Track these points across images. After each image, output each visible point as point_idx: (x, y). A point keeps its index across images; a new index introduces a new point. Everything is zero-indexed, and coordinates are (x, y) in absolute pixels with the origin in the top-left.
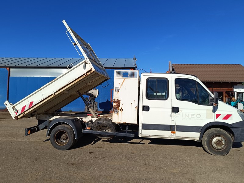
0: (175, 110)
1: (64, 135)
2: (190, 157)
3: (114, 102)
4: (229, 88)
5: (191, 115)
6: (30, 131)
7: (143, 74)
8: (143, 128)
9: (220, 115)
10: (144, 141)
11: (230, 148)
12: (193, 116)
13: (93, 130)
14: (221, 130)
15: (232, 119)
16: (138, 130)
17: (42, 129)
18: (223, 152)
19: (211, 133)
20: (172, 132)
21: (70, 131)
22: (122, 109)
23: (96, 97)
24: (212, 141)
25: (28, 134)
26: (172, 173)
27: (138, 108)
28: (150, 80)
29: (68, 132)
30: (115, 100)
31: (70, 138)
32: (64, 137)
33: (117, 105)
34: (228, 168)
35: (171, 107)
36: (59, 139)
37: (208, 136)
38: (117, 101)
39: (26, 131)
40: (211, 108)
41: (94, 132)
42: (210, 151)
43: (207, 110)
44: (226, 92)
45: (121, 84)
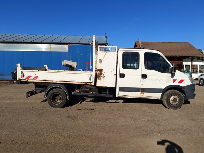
0: (144, 76)
1: (58, 97)
2: (154, 111)
3: (98, 71)
4: (179, 62)
5: (156, 81)
6: (30, 94)
7: (120, 49)
8: (120, 91)
9: (176, 80)
10: (118, 101)
11: (182, 104)
12: (157, 81)
13: (81, 92)
14: (176, 91)
15: (185, 83)
16: (116, 92)
17: (38, 93)
18: (177, 107)
19: (170, 93)
20: (141, 93)
21: (63, 94)
22: (104, 76)
23: (75, 68)
24: (170, 99)
25: (29, 96)
26: (143, 120)
27: (116, 75)
28: (126, 54)
29: (62, 94)
30: (98, 69)
31: (64, 99)
32: (58, 99)
33: (100, 73)
34: (181, 117)
35: (141, 75)
36: (54, 100)
37: (168, 95)
38: (100, 70)
39: (27, 94)
40: (170, 75)
41: (82, 94)
42: (168, 106)
43: (167, 76)
44: (177, 64)
45: (103, 57)
